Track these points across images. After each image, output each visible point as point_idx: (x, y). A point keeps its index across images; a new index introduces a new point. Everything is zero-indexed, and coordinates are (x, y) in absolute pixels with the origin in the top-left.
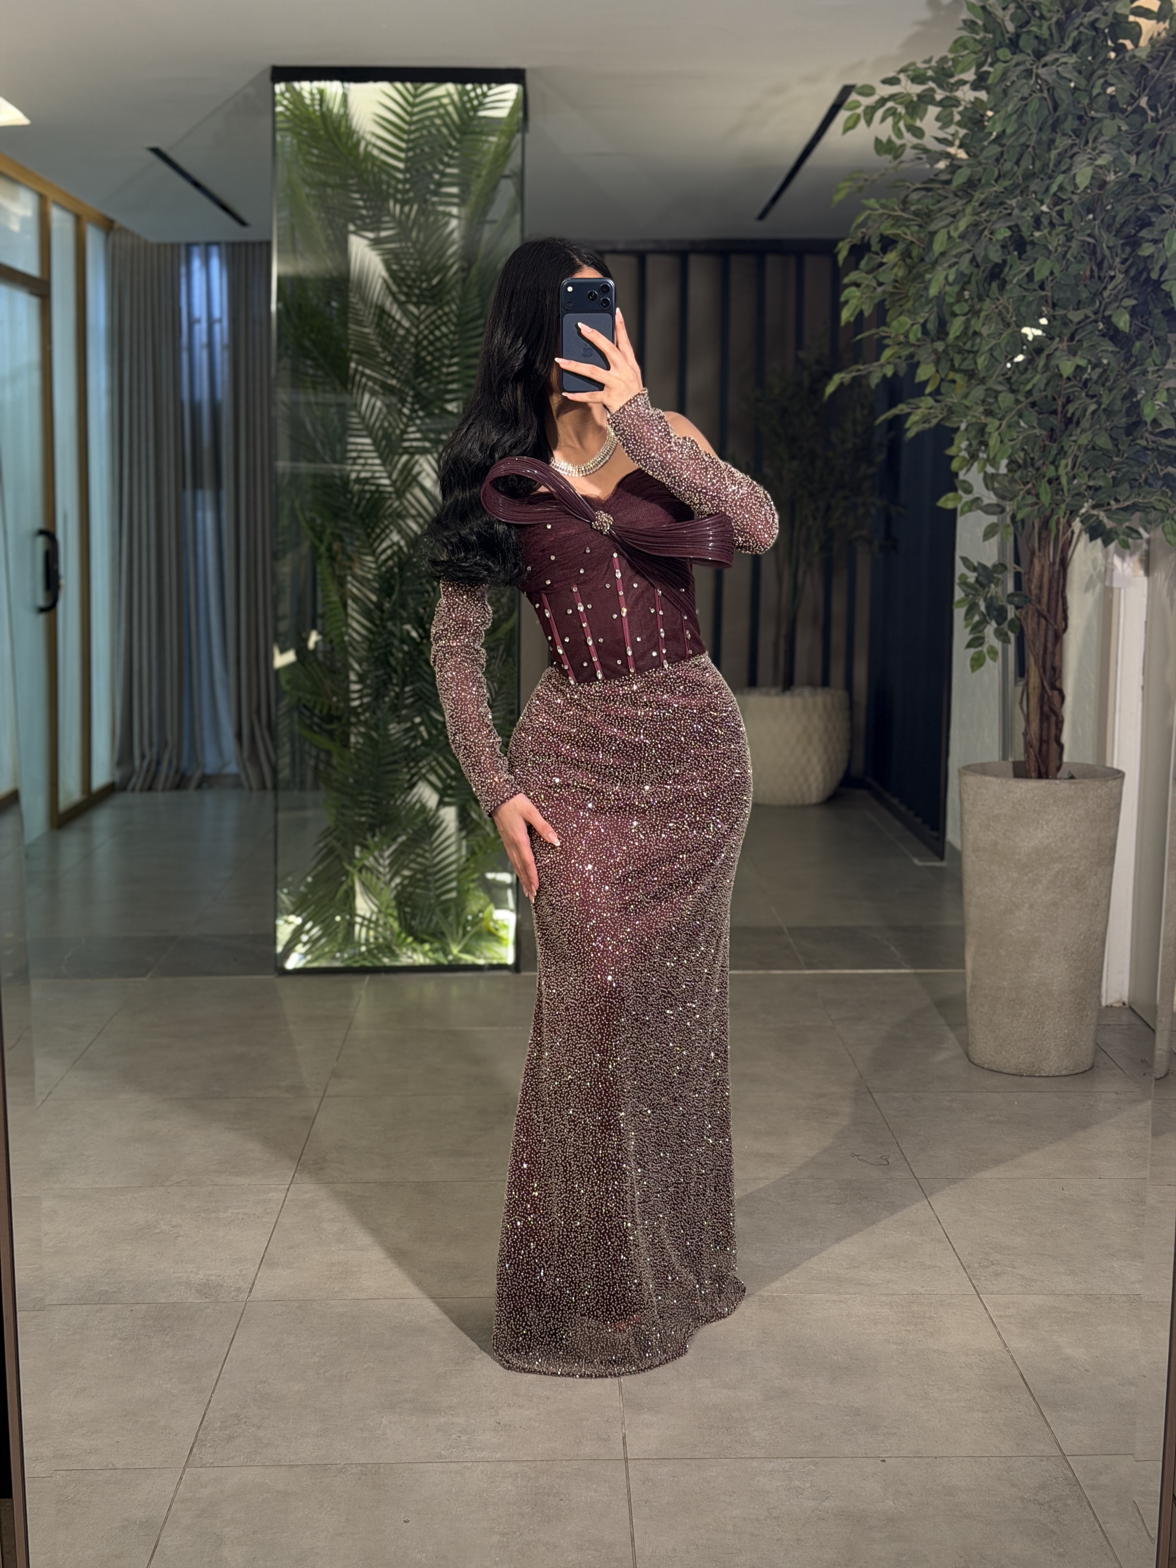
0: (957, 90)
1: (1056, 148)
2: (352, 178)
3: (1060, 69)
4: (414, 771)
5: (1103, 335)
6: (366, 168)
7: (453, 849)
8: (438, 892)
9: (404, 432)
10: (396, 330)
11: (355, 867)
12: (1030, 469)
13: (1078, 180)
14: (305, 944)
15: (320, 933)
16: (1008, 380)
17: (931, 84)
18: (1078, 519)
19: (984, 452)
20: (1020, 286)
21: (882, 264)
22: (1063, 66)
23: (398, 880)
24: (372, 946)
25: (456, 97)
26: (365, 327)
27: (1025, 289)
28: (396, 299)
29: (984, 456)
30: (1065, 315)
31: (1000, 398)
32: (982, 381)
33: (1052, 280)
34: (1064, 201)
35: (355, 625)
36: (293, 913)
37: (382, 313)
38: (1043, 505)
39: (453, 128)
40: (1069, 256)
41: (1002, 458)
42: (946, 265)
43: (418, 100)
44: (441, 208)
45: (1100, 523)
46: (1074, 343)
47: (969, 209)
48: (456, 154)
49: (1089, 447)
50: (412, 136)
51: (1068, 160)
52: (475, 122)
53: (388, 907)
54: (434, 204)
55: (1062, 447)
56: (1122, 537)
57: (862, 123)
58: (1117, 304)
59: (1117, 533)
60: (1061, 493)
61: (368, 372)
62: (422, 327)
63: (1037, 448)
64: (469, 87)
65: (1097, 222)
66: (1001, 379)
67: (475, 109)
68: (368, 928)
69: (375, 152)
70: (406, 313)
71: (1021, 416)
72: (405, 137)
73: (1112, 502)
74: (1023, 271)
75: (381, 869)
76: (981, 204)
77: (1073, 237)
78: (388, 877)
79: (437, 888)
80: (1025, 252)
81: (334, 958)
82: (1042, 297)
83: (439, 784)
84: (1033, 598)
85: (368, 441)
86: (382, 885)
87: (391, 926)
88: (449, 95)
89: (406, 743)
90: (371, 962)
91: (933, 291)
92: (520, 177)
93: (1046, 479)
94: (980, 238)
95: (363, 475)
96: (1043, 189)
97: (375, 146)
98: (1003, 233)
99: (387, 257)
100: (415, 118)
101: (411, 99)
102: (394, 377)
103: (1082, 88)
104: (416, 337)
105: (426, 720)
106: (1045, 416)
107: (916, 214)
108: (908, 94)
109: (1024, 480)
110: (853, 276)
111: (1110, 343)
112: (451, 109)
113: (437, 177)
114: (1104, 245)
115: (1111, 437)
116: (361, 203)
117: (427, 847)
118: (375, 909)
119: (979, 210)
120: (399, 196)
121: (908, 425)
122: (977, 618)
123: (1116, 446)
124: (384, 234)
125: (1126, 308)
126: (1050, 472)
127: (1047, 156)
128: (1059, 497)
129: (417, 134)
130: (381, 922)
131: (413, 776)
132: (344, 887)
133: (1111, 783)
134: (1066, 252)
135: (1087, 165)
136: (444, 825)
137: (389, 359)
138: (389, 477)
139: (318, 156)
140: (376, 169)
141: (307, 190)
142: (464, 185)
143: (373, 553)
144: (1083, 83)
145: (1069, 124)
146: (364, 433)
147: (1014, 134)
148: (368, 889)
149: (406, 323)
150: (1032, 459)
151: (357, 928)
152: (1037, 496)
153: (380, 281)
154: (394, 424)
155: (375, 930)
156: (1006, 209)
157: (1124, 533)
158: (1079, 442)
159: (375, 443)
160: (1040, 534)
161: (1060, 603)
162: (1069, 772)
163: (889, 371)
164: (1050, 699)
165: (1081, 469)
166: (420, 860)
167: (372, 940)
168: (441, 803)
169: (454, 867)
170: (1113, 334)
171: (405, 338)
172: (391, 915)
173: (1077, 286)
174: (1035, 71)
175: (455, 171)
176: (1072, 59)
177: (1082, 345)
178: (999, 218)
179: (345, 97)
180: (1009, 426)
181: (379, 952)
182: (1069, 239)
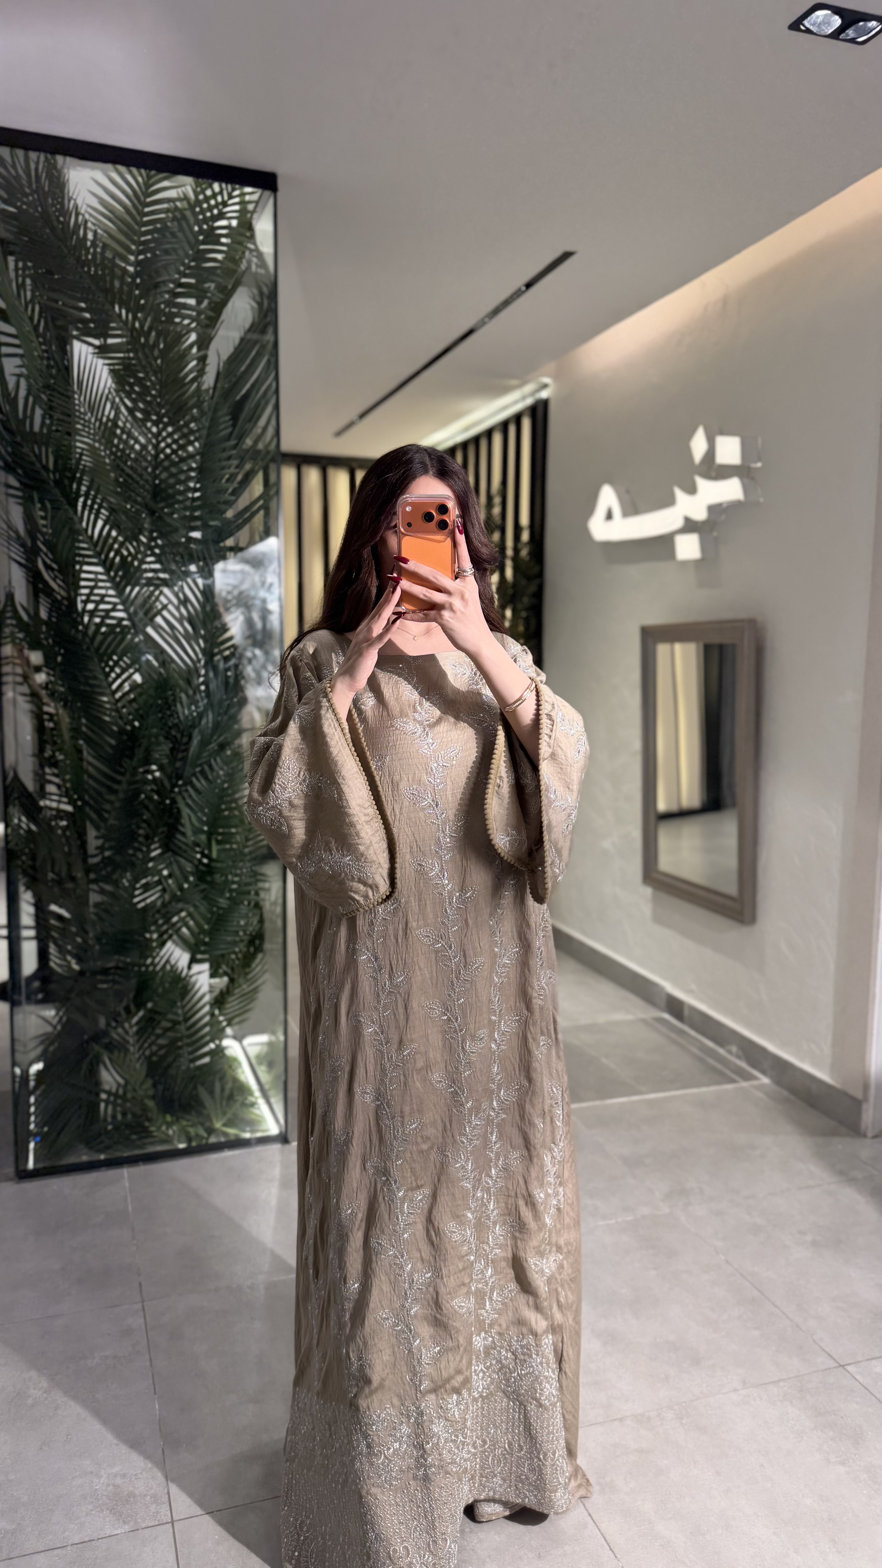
4: (162, 930)
7: (206, 1010)
9: (143, 562)
24: (120, 1124)
48: (193, 264)
53: (138, 1078)
68: (115, 1105)
75: (130, 1039)
83: (190, 940)
85: (101, 569)
88: (186, 198)
99: (117, 367)
101: (141, 197)
104: (155, 456)
105: (177, 872)
113: (171, 285)
117: (180, 1011)
118: (121, 1081)
124: (111, 341)
129: (149, 237)
130: (129, 1096)
131: (161, 936)
136: (197, 985)
142: (199, 296)
146: (94, 560)
148: (115, 1064)
151: (102, 1105)
155: (122, 1104)
159: (109, 572)
167: (120, 1118)
168: (193, 961)
169: (207, 1029)
171: (142, 456)
175: (192, 281)
181: (128, 1129)
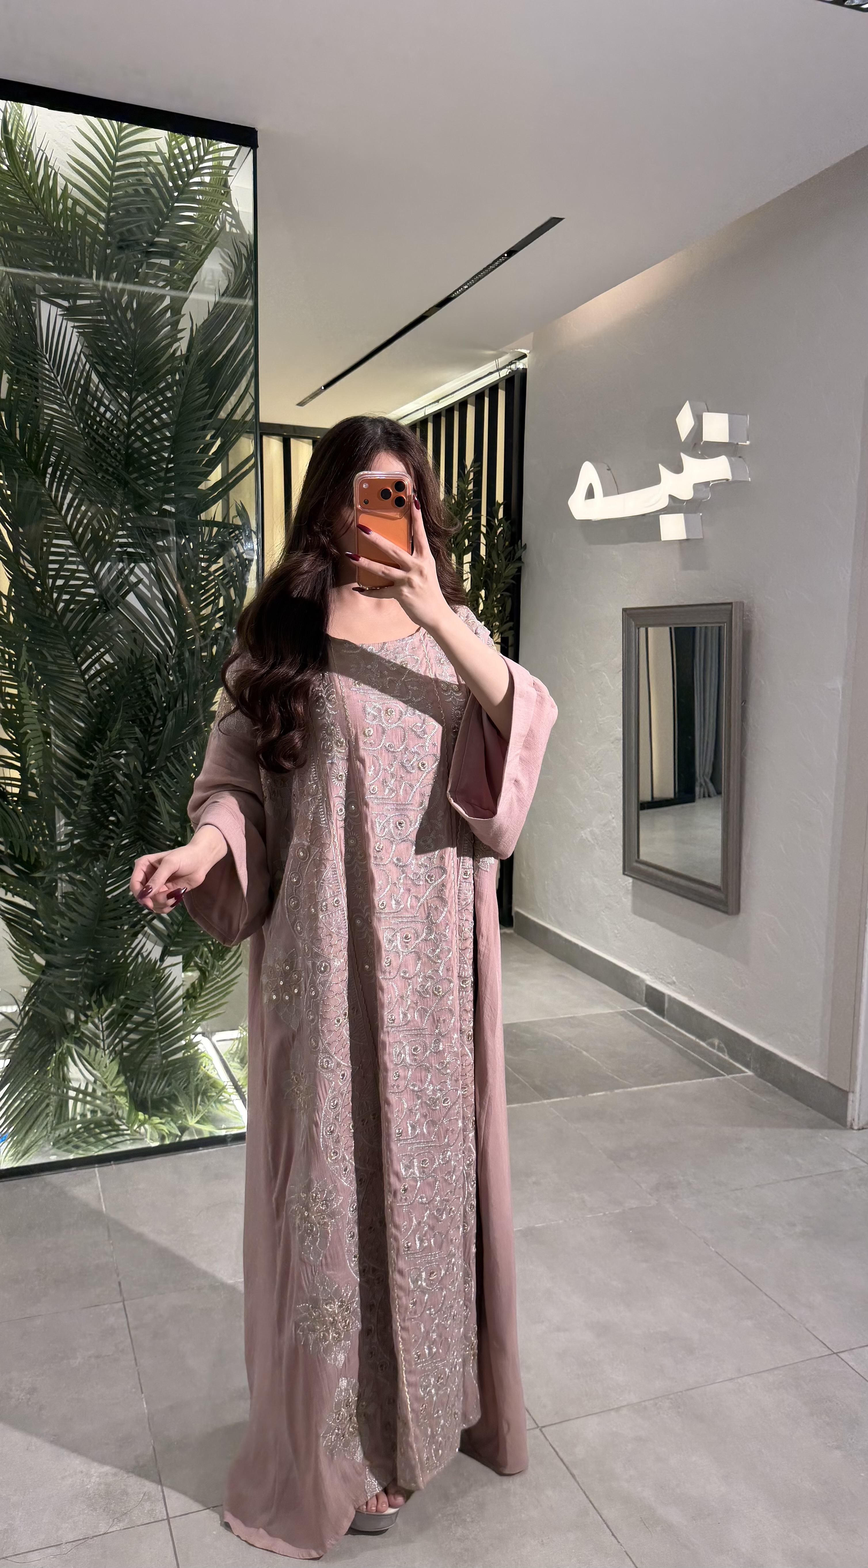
4: (135, 919)
8: (164, 1053)
9: (114, 536)
25: (165, 147)
28: (103, 381)
35: (60, 754)
43: (122, 152)
50: (115, 194)
62: (134, 415)
68: (85, 1102)
72: (107, 193)
79: (164, 1050)
83: (165, 932)
85: (70, 542)
88: (159, 152)
99: (86, 330)
100: (118, 173)
101: (113, 148)
112: (162, 168)
118: (90, 1078)
124: (81, 303)
129: (121, 193)
130: (99, 1093)
131: (134, 925)
136: (170, 978)
143: (81, 674)
148: (84, 1058)
151: (71, 1103)
155: (92, 1102)
159: (77, 544)
167: (89, 1116)
168: (165, 953)
169: (180, 1024)
175: (166, 240)
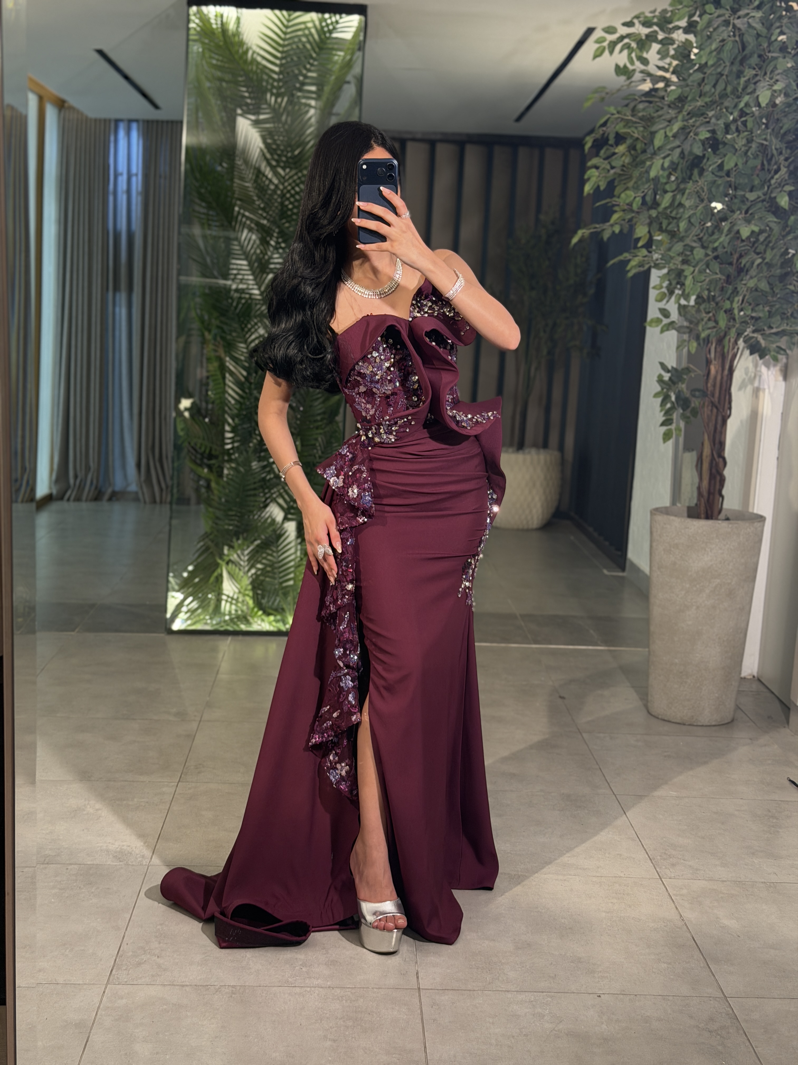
0: (673, 33)
1: (744, 77)
2: (241, 76)
3: (750, 21)
4: (268, 495)
5: (768, 211)
6: (252, 69)
7: (292, 551)
8: (281, 580)
9: (271, 258)
10: (268, 186)
11: (223, 560)
12: (712, 303)
13: (760, 99)
14: (186, 613)
15: (196, 606)
16: (700, 239)
17: (655, 28)
18: (741, 340)
19: (680, 289)
20: (713, 173)
21: (614, 154)
22: (752, 18)
23: (253, 571)
24: (233, 616)
25: (317, 23)
26: (246, 182)
27: (717, 176)
28: (269, 164)
29: (680, 292)
30: (744, 196)
31: (695, 252)
32: (682, 239)
33: (735, 171)
34: (747, 114)
35: (230, 392)
36: (178, 591)
37: (259, 173)
38: (720, 328)
39: (314, 45)
40: (749, 154)
41: (693, 294)
42: (663, 155)
43: (291, 24)
44: (303, 101)
45: (758, 342)
46: (748, 215)
47: (680, 117)
48: (316, 63)
49: (753, 289)
50: (286, 49)
51: (753, 86)
52: (329, 41)
53: (246, 590)
54: (298, 97)
55: (736, 288)
56: (772, 353)
57: (607, 52)
58: (779, 189)
59: (769, 350)
60: (732, 321)
61: (247, 214)
62: (286, 184)
63: (718, 288)
64: (327, 16)
65: (769, 131)
66: (695, 238)
67: (331, 32)
68: (231, 603)
69: (259, 59)
70: (276, 174)
71: (708, 266)
72: (280, 49)
73: (766, 328)
74: (717, 162)
75: (242, 563)
76: (688, 114)
77: (752, 140)
78: (247, 569)
79: (281, 578)
80: (718, 149)
81: (206, 624)
82: (728, 182)
83: (285, 506)
84: (709, 393)
85: (245, 262)
86: (241, 574)
87: (248, 603)
88: (313, 21)
89: (263, 475)
90: (232, 627)
91: (653, 174)
92: (360, 81)
93: (724, 309)
94: (686, 138)
95: (241, 286)
96: (733, 106)
97: (259, 54)
98: (704, 134)
99: (264, 133)
100: (288, 36)
101: (285, 22)
102: (265, 218)
103: (764, 35)
104: (282, 191)
106: (724, 266)
107: (641, 119)
108: (639, 34)
109: (707, 310)
110: (595, 161)
111: (773, 216)
112: (313, 31)
113: (301, 78)
114: (773, 147)
115: (769, 283)
116: (246, 94)
117: (274, 549)
118: (237, 591)
119: (687, 118)
120: (275, 91)
121: (628, 268)
122: (669, 405)
123: (772, 289)
124: (262, 117)
125: (785, 191)
126: (727, 305)
127: (736, 82)
128: (731, 324)
129: (289, 48)
130: (240, 600)
131: (266, 499)
132: (216, 574)
133: (757, 525)
134: (747, 151)
135: (768, 89)
136: (287, 534)
137: (262, 206)
138: (259, 289)
139: (218, 60)
140: (259, 71)
141: (207, 84)
142: (320, 85)
143: (245, 342)
144: (764, 31)
145: (754, 60)
146: (243, 257)
147: (712, 66)
148: (232, 576)
149: (276, 181)
150: (714, 296)
151: (223, 603)
152: (716, 322)
153: (258, 150)
154: (264, 251)
155: (236, 605)
156: (705, 118)
157: (774, 351)
158: (748, 285)
159: (250, 264)
160: (716, 348)
161: (727, 397)
162: (726, 515)
163: (617, 229)
164: (717, 465)
165: (747, 304)
166: (269, 558)
167: (233, 612)
168: (286, 519)
169: (292, 564)
170: (776, 210)
171: (274, 191)
172: (248, 595)
173: (752, 175)
174: (732, 21)
175: (314, 75)
176: (759, 14)
177: (754, 217)
178: (701, 125)
179: (238, 19)
180: (700, 272)
181: (238, 620)
182: (749, 141)
